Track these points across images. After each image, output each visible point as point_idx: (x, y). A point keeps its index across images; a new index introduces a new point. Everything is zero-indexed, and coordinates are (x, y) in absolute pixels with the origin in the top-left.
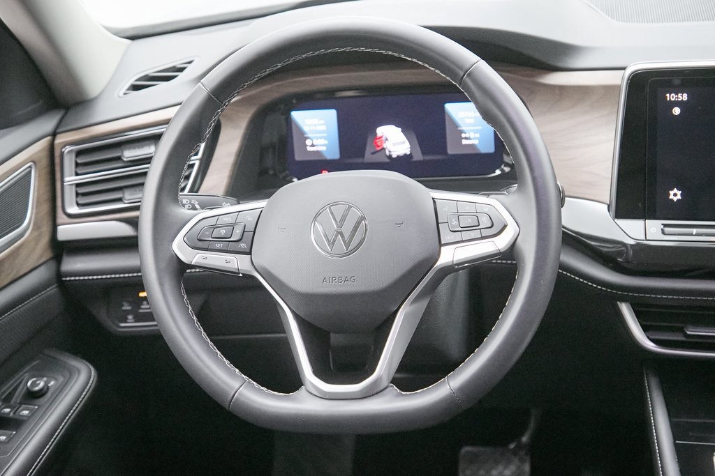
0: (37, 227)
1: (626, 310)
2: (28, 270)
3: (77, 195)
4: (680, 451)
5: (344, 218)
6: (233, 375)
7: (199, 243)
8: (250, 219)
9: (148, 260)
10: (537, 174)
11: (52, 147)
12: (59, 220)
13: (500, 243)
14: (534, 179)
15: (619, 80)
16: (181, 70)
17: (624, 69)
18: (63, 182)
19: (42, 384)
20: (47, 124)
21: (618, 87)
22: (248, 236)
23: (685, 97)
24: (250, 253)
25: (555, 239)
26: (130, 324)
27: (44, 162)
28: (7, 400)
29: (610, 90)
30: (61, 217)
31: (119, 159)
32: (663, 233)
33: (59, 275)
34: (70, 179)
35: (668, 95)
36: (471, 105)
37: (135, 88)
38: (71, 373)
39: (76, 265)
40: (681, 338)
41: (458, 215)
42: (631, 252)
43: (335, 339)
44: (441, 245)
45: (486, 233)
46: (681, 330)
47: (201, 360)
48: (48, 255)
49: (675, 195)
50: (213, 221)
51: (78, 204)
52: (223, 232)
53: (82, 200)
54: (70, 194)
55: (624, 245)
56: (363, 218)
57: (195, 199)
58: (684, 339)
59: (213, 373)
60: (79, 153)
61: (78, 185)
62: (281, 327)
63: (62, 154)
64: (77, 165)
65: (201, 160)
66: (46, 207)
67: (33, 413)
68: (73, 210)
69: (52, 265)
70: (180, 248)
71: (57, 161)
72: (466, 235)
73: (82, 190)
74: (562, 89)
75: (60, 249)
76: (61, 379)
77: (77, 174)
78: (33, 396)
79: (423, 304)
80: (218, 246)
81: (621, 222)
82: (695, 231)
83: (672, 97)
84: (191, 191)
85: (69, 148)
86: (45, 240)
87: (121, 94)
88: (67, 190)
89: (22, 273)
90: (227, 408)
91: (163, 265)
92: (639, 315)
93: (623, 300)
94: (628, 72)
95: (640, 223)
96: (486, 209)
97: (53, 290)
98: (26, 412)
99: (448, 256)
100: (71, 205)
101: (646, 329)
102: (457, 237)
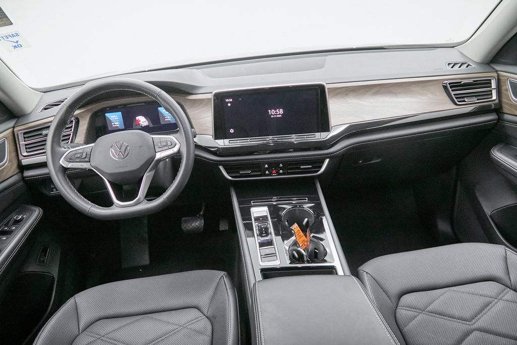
0: (10, 161)
1: (221, 168)
2: (8, 177)
3: (26, 148)
4: (241, 209)
5: (121, 146)
6: (88, 204)
7: (70, 160)
8: (89, 150)
9: (52, 170)
10: (184, 126)
11: (13, 132)
12: (20, 159)
13: (175, 150)
14: (183, 128)
15: (210, 96)
16: (63, 102)
17: (212, 93)
18: (19, 144)
19: (20, 217)
20: (11, 124)
21: (211, 99)
22: (88, 156)
23: (231, 100)
24: (90, 162)
25: (192, 146)
26: (55, 192)
27: (11, 137)
28: (6, 225)
29: (209, 100)
30: (21, 157)
31: (41, 134)
32: (229, 143)
33: (23, 178)
34: (22, 143)
36: (162, 108)
37: (45, 109)
38: (32, 212)
39: (29, 173)
40: (239, 175)
41: (160, 142)
42: (221, 150)
43: (125, 187)
44: (156, 153)
45: (170, 147)
46: (239, 172)
47: (75, 200)
48: (17, 171)
49: (232, 131)
50: (75, 152)
51: (27, 152)
52: (79, 155)
53: (28, 150)
54: (23, 148)
55: (219, 148)
56: (128, 146)
57: (72, 145)
59: (81, 204)
60: (25, 133)
61: (26, 145)
62: (105, 188)
63: (18, 134)
64: (24, 138)
65: (73, 132)
66: (14, 154)
67: (16, 228)
68: (25, 154)
69: (20, 174)
70: (62, 162)
71: (16, 137)
72: (164, 148)
73: (27, 147)
74: (194, 100)
75: (22, 168)
76: (28, 214)
77: (25, 141)
78: (17, 222)
79: (153, 172)
80: (77, 160)
81: (216, 141)
82: (239, 141)
83: (227, 100)
84: (71, 143)
85: (20, 132)
86: (15, 165)
87: (40, 111)
88: (21, 146)
89: (6, 178)
90: (86, 214)
91: (57, 169)
92: (226, 169)
93: (220, 165)
94: (213, 93)
95: (222, 140)
96: (169, 140)
97: (22, 183)
98: (14, 228)
99: (159, 156)
100: (24, 152)
101: (228, 173)
102: (161, 149)
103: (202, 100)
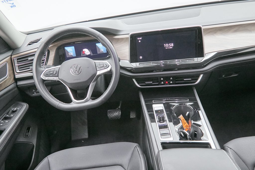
0: (10, 76)
1: (134, 80)
2: (9, 85)
3: (19, 68)
4: (146, 105)
5: (77, 67)
6: (58, 101)
7: (47, 75)
8: (57, 69)
9: (36, 81)
10: (114, 55)
11: (11, 58)
12: (15, 74)
13: (109, 69)
14: (113, 56)
15: (128, 36)
16: (39, 40)
17: (129, 34)
18: (15, 66)
19: (16, 109)
20: (9, 53)
21: (128, 38)
22: (57, 73)
23: (141, 38)
24: (58, 76)
25: (119, 68)
26: (35, 94)
27: (10, 62)
28: (7, 114)
29: (127, 38)
30: (16, 73)
31: (27, 60)
32: (139, 65)
33: (17, 86)
34: (16, 65)
36: (100, 44)
37: (29, 44)
38: (22, 106)
39: (20, 83)
41: (100, 65)
42: (134, 69)
43: (78, 92)
44: (97, 71)
45: (105, 68)
46: (144, 83)
47: (50, 99)
48: (14, 82)
49: (141, 57)
50: (49, 71)
51: (19, 70)
52: (52, 72)
53: (20, 69)
56: (81, 67)
57: (45, 67)
58: (145, 84)
59: (53, 101)
60: (18, 59)
61: (18, 66)
62: (67, 91)
63: (14, 60)
64: (18, 62)
65: (46, 59)
66: (12, 71)
67: (14, 115)
68: (18, 71)
69: (15, 83)
70: (42, 76)
71: (13, 61)
72: (102, 68)
73: (19, 67)
74: (118, 39)
75: (16, 80)
76: (20, 107)
77: (18, 64)
78: (14, 112)
79: (95, 82)
80: (51, 75)
81: (132, 64)
82: (145, 64)
83: (139, 39)
84: (45, 65)
85: (15, 58)
86: (12, 78)
87: (26, 46)
88: (16, 67)
90: (57, 108)
91: (39, 80)
92: (137, 81)
93: (134, 78)
94: (130, 34)
95: (135, 63)
96: (105, 63)
97: (16, 89)
98: (12, 115)
99: (99, 73)
100: (17, 70)
101: (138, 83)
102: (100, 69)
103: (122, 39)
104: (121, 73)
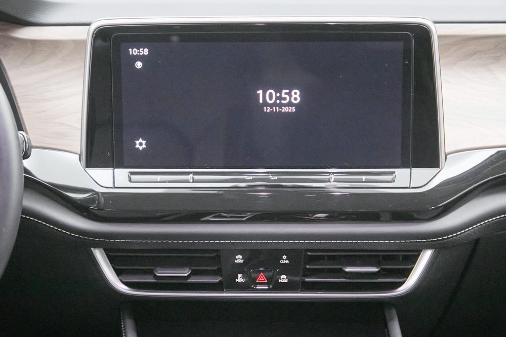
1: (99, 255)
15: (85, 35)
17: (89, 24)
21: (84, 42)
23: (146, 52)
29: (79, 43)
32: (130, 181)
35: (130, 50)
40: (150, 280)
42: (102, 200)
46: (151, 272)
49: (141, 144)
55: (97, 193)
58: (153, 281)
74: (34, 43)
81: (92, 171)
82: (159, 178)
83: (134, 52)
92: (112, 260)
93: (97, 246)
94: (93, 27)
95: (109, 171)
101: (119, 273)
103: (55, 46)
104: (25, 211)
